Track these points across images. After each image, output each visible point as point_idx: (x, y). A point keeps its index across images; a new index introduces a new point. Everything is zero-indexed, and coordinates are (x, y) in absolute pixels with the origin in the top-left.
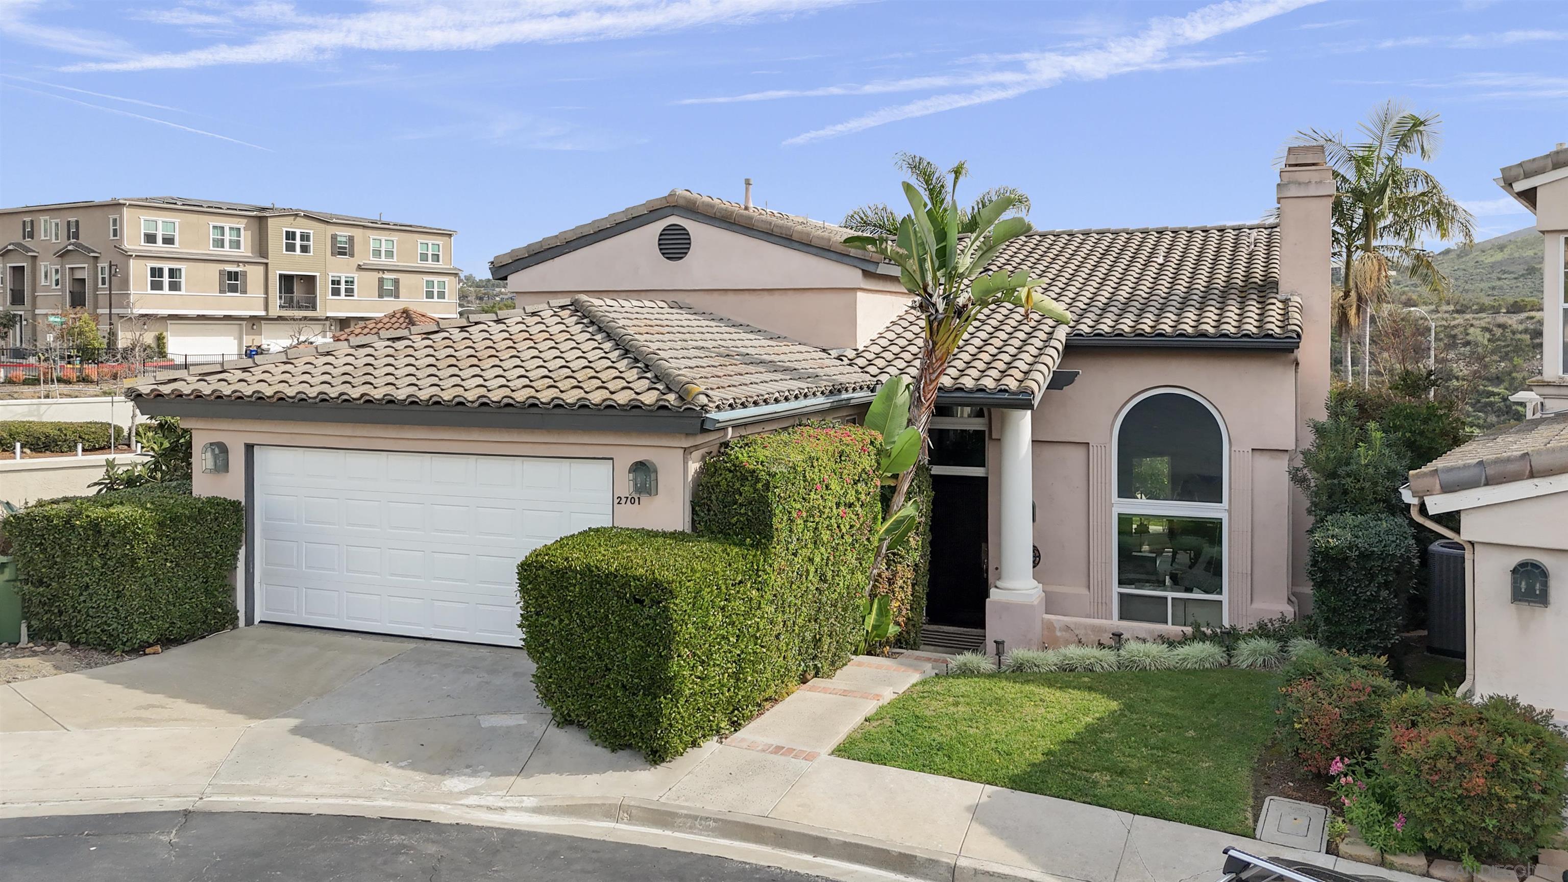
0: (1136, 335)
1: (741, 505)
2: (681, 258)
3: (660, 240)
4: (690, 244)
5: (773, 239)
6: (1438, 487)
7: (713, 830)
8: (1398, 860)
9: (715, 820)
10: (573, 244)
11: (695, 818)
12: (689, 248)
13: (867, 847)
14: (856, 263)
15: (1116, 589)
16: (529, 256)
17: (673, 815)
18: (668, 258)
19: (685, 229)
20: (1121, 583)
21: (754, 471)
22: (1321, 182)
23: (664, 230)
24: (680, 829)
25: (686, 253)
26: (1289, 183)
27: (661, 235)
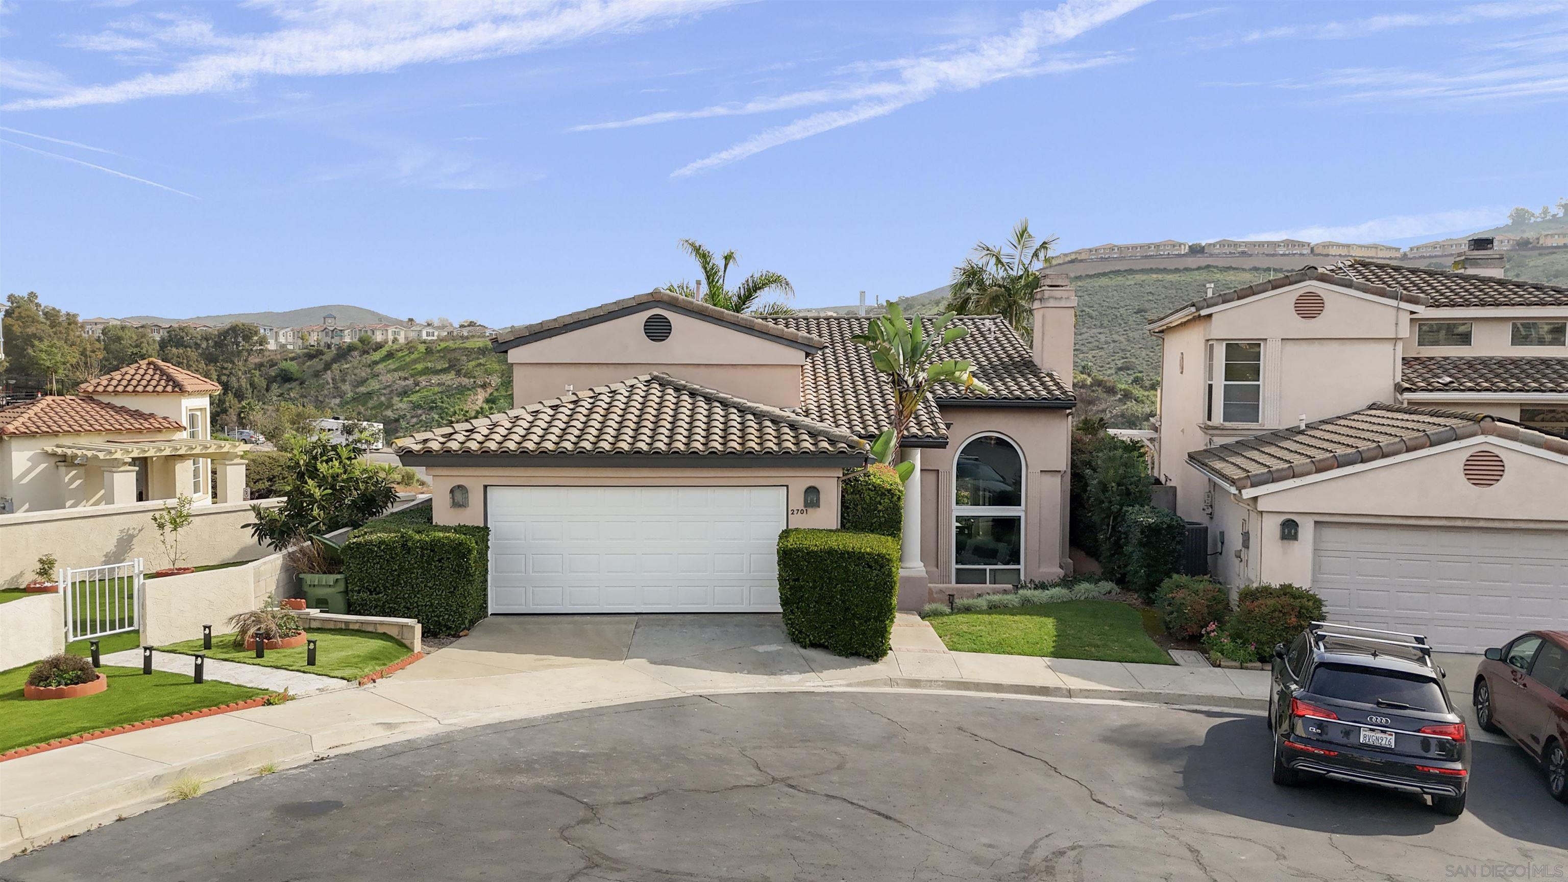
0: (977, 398)
1: (879, 511)
2: (664, 340)
3: (645, 326)
4: (670, 330)
5: (738, 328)
6: (1249, 484)
7: (942, 686)
8: (1249, 665)
9: (942, 681)
10: (569, 327)
11: (931, 681)
12: (670, 333)
13: (1023, 686)
14: (802, 347)
15: (954, 566)
16: (530, 335)
17: (919, 681)
18: (652, 340)
19: (666, 318)
20: (957, 563)
21: (890, 490)
22: (1068, 298)
23: (649, 318)
24: (924, 687)
25: (667, 337)
26: (1049, 298)
27: (646, 322)
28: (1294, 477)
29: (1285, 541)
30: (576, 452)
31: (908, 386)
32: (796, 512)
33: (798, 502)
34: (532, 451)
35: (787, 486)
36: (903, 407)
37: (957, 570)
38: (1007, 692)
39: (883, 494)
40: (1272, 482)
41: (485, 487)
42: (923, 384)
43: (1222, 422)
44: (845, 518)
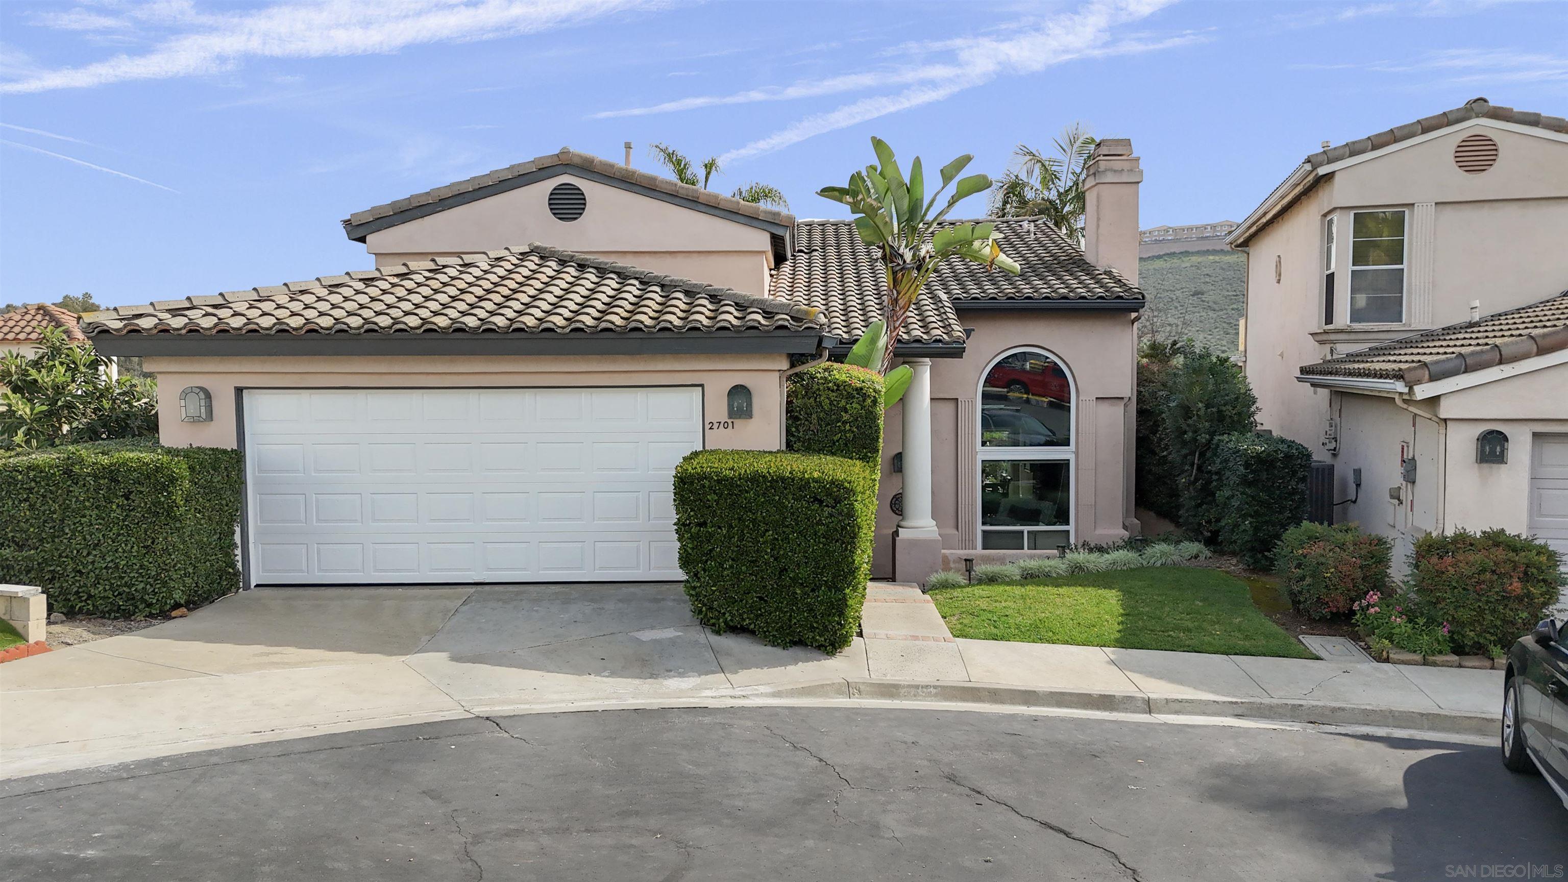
0: (1009, 298)
1: (845, 423)
2: (575, 219)
3: (550, 199)
4: (585, 204)
5: (677, 200)
6: (1427, 376)
7: (936, 695)
9: (935, 687)
10: (447, 202)
11: (917, 687)
12: (584, 209)
14: (765, 226)
15: (980, 528)
16: (395, 214)
17: (896, 686)
18: (560, 219)
19: (579, 189)
20: (984, 523)
21: (861, 389)
22: (1131, 170)
23: (555, 189)
24: (906, 697)
25: (581, 214)
26: (1106, 170)
27: (551, 194)
28: (1501, 362)
29: (1485, 465)
30: (363, 330)
31: (905, 262)
32: (716, 426)
33: (719, 409)
34: (294, 329)
35: (702, 386)
36: (898, 293)
37: (984, 532)
38: (1043, 705)
39: (850, 397)
40: (1465, 372)
41: (239, 391)
42: (927, 260)
43: (1348, 323)
44: (793, 436)
